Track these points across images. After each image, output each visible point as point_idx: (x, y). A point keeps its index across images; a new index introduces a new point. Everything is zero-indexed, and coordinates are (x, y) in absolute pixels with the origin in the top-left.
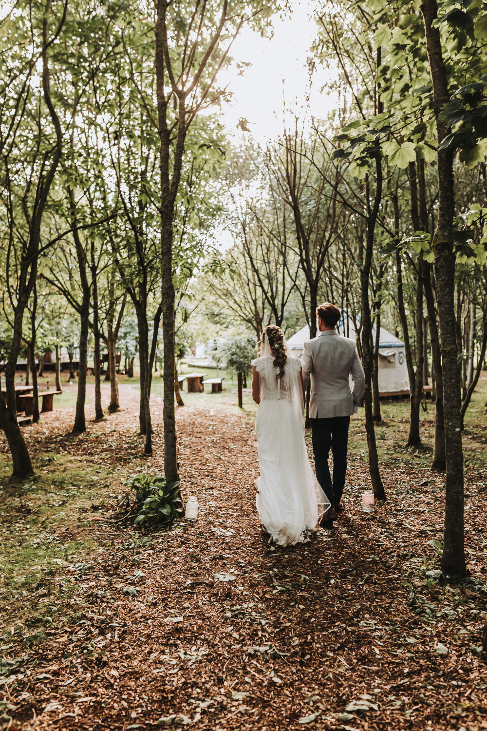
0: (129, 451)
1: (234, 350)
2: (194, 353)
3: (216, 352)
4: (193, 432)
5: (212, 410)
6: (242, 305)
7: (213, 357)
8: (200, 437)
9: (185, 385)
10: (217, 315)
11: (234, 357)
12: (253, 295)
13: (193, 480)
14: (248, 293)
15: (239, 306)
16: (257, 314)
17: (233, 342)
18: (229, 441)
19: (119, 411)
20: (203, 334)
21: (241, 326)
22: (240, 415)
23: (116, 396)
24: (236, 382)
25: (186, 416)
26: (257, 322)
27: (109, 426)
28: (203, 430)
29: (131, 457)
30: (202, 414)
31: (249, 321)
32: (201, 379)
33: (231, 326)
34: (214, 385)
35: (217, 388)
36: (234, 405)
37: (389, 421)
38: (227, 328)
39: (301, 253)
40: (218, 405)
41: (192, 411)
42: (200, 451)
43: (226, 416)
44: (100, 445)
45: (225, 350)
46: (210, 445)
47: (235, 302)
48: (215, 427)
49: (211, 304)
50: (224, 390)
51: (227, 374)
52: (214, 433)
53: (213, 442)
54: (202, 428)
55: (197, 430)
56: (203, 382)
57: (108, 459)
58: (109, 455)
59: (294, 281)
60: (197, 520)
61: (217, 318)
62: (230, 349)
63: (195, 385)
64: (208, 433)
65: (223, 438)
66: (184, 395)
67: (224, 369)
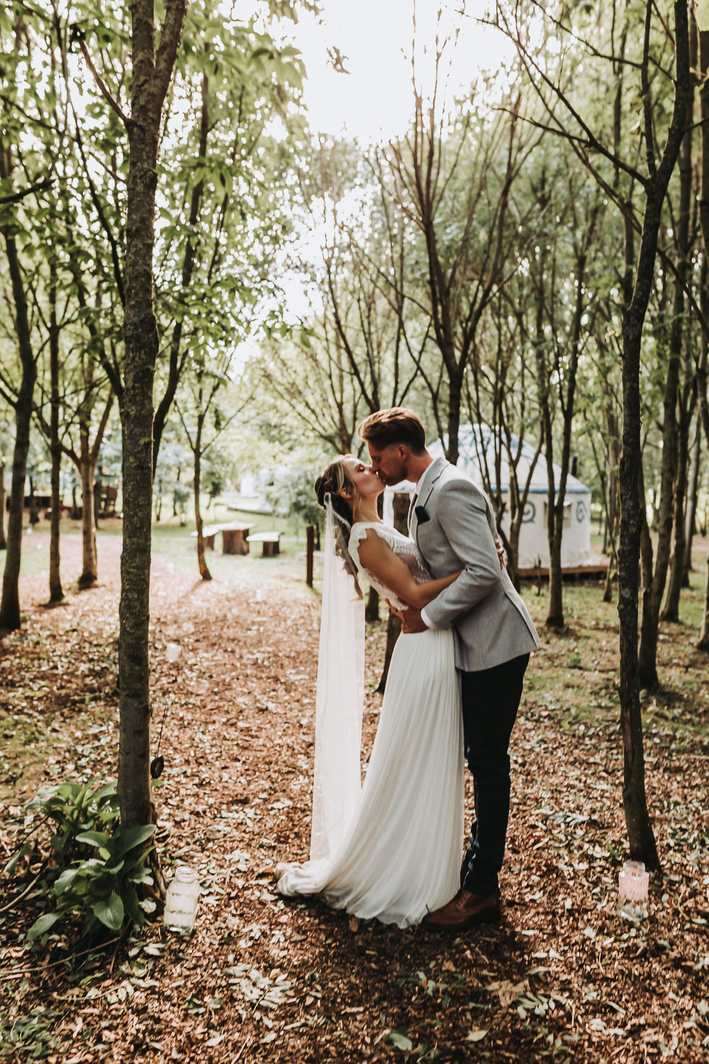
0: (88, 681)
1: (301, 488)
2: (238, 489)
3: (272, 488)
4: (220, 637)
5: (259, 591)
6: (318, 410)
7: (268, 497)
8: (233, 652)
9: (219, 542)
10: (275, 427)
11: (302, 498)
12: (338, 395)
13: (205, 773)
14: (329, 392)
15: (313, 412)
16: (343, 427)
17: (301, 473)
18: (286, 662)
19: (96, 587)
20: (251, 457)
21: (314, 448)
22: (309, 602)
23: (91, 559)
24: (304, 539)
25: (213, 601)
26: (343, 442)
27: (69, 617)
28: (240, 635)
29: (88, 696)
30: (240, 598)
31: (329, 439)
32: (246, 533)
33: (297, 448)
34: (266, 545)
35: (271, 549)
36: (298, 581)
37: (577, 628)
38: (291, 449)
39: (435, 311)
40: (271, 580)
41: (224, 591)
42: (228, 687)
43: (284, 604)
44: (36, 663)
45: (286, 487)
46: (249, 672)
47: (307, 405)
48: (262, 629)
49: (266, 407)
50: (284, 552)
51: (289, 525)
52: (260, 641)
53: (255, 663)
54: (238, 630)
55: (229, 633)
56: (248, 539)
57: (40, 699)
58: (46, 689)
59: (417, 363)
60: (194, 932)
61: (274, 432)
62: (294, 485)
63: (234, 543)
64: (249, 642)
65: (276, 656)
66: (215, 559)
67: (285, 517)
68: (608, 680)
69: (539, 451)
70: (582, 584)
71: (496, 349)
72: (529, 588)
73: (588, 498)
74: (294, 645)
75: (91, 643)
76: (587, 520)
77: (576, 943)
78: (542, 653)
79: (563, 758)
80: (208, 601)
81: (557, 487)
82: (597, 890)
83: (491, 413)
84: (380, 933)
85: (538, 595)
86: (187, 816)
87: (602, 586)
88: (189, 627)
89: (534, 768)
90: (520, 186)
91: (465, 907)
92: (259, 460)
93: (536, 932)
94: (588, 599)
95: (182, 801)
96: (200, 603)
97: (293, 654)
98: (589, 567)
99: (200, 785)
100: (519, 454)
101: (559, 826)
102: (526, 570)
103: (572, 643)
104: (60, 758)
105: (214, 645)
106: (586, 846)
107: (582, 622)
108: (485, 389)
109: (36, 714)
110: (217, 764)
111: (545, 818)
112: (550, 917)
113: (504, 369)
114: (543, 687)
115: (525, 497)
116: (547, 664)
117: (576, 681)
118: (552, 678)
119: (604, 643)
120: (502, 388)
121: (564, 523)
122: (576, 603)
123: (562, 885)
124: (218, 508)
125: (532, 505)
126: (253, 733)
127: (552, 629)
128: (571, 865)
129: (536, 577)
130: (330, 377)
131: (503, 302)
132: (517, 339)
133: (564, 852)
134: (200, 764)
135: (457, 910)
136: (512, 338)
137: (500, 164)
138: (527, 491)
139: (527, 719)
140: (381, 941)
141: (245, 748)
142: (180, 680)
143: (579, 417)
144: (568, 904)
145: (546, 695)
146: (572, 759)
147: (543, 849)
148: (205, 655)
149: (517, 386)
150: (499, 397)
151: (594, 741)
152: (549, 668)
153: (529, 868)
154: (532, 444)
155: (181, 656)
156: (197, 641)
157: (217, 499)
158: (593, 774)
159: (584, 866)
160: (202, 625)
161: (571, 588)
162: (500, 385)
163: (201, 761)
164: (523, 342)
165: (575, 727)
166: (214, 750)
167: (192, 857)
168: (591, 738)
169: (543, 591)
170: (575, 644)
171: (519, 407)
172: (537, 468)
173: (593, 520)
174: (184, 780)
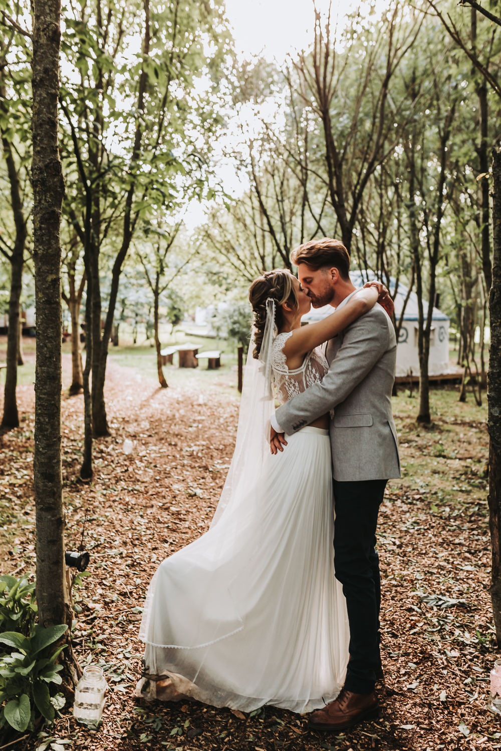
1: (236, 318)
2: (193, 320)
3: (215, 319)
4: (168, 433)
5: (201, 396)
6: (247, 262)
7: (212, 325)
8: (175, 445)
9: (176, 359)
10: (216, 274)
11: (236, 326)
12: (261, 250)
13: (138, 554)
14: (255, 248)
15: (244, 263)
17: (236, 307)
19: (82, 393)
20: (198, 297)
23: (78, 373)
24: (236, 357)
25: (167, 404)
28: (183, 431)
30: (189, 403)
32: (196, 352)
33: (232, 289)
34: (210, 360)
35: (214, 364)
36: (232, 387)
37: (441, 423)
38: (227, 290)
39: (331, 181)
40: (213, 387)
41: (176, 396)
42: (168, 475)
43: (220, 405)
44: (24, 455)
45: (224, 318)
46: (185, 462)
47: (239, 258)
48: (200, 426)
49: (208, 259)
50: (223, 365)
51: (228, 346)
52: (197, 436)
53: (191, 455)
54: (182, 427)
55: (175, 429)
56: (197, 356)
57: (20, 486)
58: (27, 477)
59: (318, 222)
60: (101, 724)
61: (215, 278)
62: (231, 317)
63: (187, 360)
64: (189, 437)
65: (208, 448)
66: (171, 372)
67: (225, 339)
68: (467, 467)
69: (411, 290)
70: (443, 388)
71: (378, 213)
72: (404, 391)
73: (448, 323)
74: (223, 439)
75: (68, 438)
76: (446, 341)
77: (452, 741)
78: (414, 444)
79: (434, 539)
80: (163, 404)
81: (425, 316)
82: (469, 680)
83: (375, 261)
84: (270, 726)
85: (410, 397)
86: (115, 597)
87: (458, 390)
88: (145, 425)
89: (410, 549)
90: (396, 83)
91: (348, 706)
92: (203, 298)
93: (414, 726)
94: (448, 400)
95: (115, 581)
96: (157, 406)
97: (221, 447)
98: (448, 375)
99: (131, 566)
100: (396, 292)
101: (432, 609)
102: (401, 378)
103: (436, 436)
104: (24, 539)
105: (162, 439)
106: (457, 632)
107: (444, 418)
108: (370, 243)
109: (14, 499)
110: (149, 545)
111: (420, 600)
112: (426, 710)
113: (385, 229)
114: (416, 473)
115: (400, 324)
116: (418, 453)
117: (441, 468)
118: (422, 465)
119: (461, 435)
120: (383, 242)
121: (431, 343)
122: (439, 403)
123: (437, 673)
124: (179, 334)
125: (406, 329)
126: (182, 516)
127: (422, 424)
128: (444, 653)
129: (409, 383)
130: (255, 236)
131: (384, 178)
132: (395, 205)
133: (437, 637)
134: (135, 545)
135: (341, 710)
136: (391, 204)
137: (381, 67)
138: (402, 319)
139: (403, 502)
140: (271, 735)
141: (174, 531)
142: (131, 469)
143: (442, 263)
144: (443, 696)
145: (418, 481)
146: (440, 540)
147: (418, 634)
148: (154, 448)
149: (395, 239)
150: (381, 250)
151: (458, 523)
152: (419, 457)
153: (406, 654)
154: (406, 285)
155: (135, 449)
156: (150, 436)
157: (177, 327)
158: (459, 554)
159: (456, 653)
160: (155, 423)
161: (435, 391)
162: (381, 240)
163: (136, 542)
164: (399, 207)
165: (442, 509)
166: (148, 532)
167: (113, 640)
168: (455, 519)
169: (414, 394)
170: (439, 437)
171: (396, 257)
172: (409, 302)
173: (451, 340)
174: (119, 561)
